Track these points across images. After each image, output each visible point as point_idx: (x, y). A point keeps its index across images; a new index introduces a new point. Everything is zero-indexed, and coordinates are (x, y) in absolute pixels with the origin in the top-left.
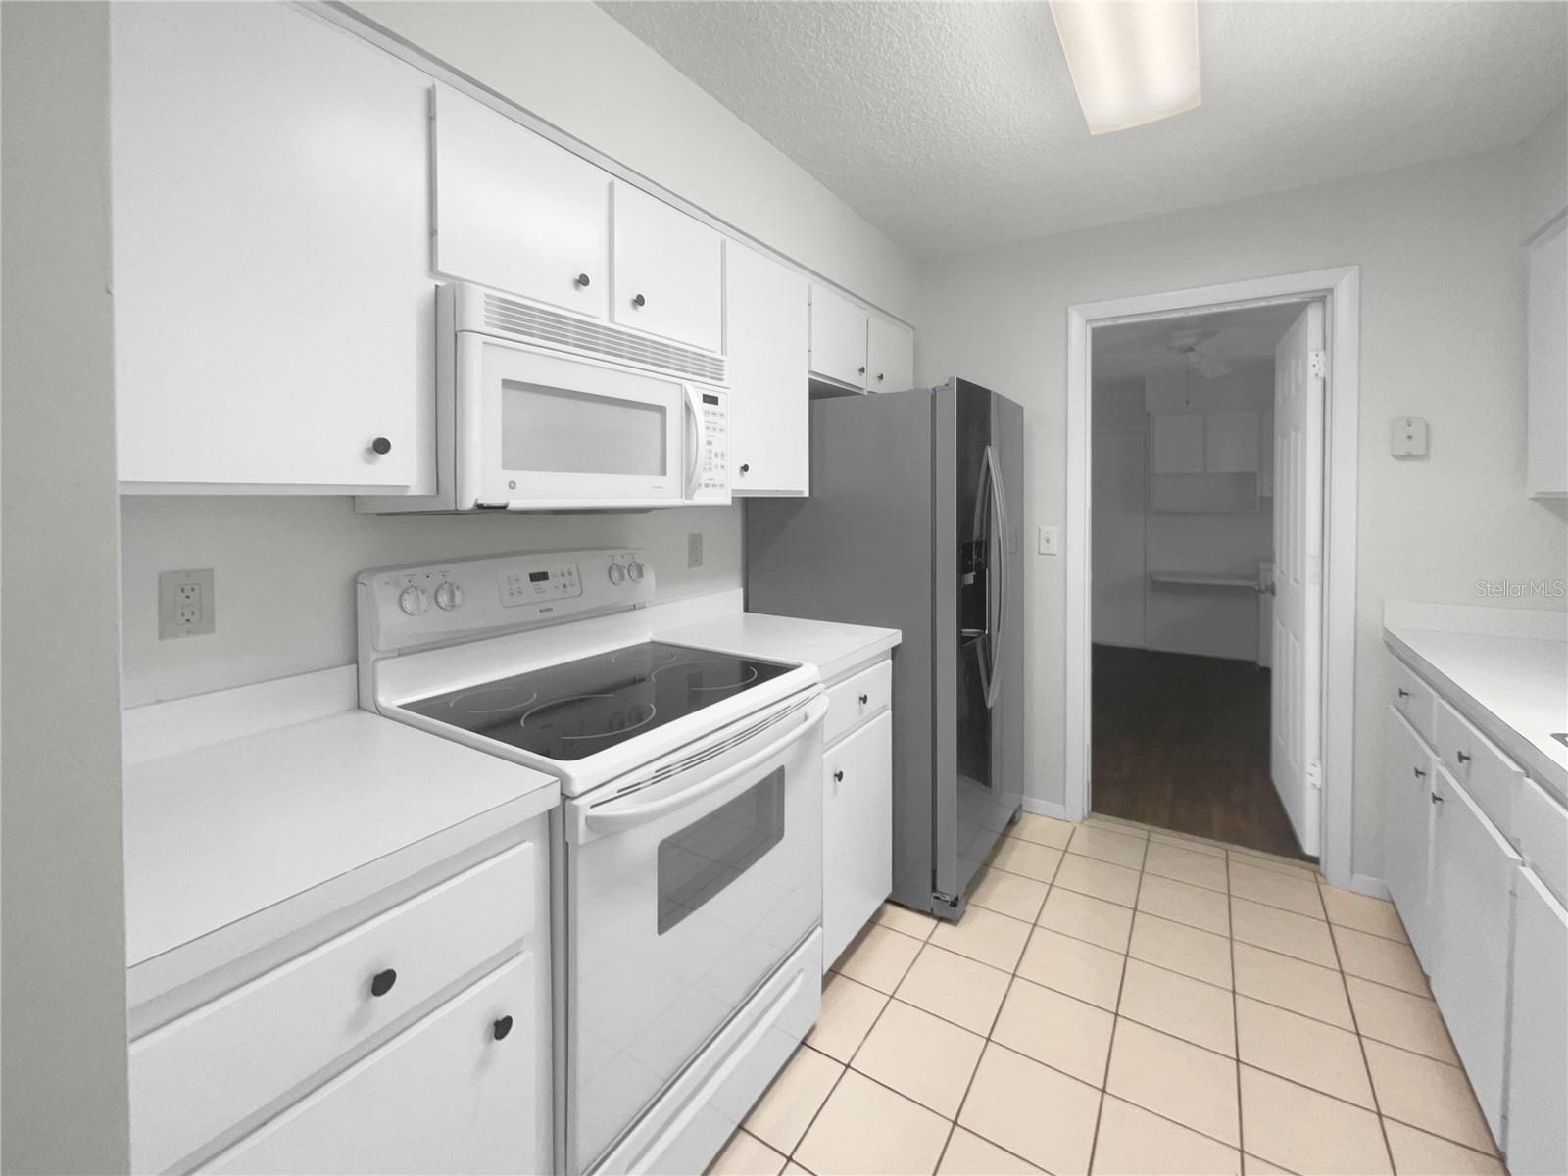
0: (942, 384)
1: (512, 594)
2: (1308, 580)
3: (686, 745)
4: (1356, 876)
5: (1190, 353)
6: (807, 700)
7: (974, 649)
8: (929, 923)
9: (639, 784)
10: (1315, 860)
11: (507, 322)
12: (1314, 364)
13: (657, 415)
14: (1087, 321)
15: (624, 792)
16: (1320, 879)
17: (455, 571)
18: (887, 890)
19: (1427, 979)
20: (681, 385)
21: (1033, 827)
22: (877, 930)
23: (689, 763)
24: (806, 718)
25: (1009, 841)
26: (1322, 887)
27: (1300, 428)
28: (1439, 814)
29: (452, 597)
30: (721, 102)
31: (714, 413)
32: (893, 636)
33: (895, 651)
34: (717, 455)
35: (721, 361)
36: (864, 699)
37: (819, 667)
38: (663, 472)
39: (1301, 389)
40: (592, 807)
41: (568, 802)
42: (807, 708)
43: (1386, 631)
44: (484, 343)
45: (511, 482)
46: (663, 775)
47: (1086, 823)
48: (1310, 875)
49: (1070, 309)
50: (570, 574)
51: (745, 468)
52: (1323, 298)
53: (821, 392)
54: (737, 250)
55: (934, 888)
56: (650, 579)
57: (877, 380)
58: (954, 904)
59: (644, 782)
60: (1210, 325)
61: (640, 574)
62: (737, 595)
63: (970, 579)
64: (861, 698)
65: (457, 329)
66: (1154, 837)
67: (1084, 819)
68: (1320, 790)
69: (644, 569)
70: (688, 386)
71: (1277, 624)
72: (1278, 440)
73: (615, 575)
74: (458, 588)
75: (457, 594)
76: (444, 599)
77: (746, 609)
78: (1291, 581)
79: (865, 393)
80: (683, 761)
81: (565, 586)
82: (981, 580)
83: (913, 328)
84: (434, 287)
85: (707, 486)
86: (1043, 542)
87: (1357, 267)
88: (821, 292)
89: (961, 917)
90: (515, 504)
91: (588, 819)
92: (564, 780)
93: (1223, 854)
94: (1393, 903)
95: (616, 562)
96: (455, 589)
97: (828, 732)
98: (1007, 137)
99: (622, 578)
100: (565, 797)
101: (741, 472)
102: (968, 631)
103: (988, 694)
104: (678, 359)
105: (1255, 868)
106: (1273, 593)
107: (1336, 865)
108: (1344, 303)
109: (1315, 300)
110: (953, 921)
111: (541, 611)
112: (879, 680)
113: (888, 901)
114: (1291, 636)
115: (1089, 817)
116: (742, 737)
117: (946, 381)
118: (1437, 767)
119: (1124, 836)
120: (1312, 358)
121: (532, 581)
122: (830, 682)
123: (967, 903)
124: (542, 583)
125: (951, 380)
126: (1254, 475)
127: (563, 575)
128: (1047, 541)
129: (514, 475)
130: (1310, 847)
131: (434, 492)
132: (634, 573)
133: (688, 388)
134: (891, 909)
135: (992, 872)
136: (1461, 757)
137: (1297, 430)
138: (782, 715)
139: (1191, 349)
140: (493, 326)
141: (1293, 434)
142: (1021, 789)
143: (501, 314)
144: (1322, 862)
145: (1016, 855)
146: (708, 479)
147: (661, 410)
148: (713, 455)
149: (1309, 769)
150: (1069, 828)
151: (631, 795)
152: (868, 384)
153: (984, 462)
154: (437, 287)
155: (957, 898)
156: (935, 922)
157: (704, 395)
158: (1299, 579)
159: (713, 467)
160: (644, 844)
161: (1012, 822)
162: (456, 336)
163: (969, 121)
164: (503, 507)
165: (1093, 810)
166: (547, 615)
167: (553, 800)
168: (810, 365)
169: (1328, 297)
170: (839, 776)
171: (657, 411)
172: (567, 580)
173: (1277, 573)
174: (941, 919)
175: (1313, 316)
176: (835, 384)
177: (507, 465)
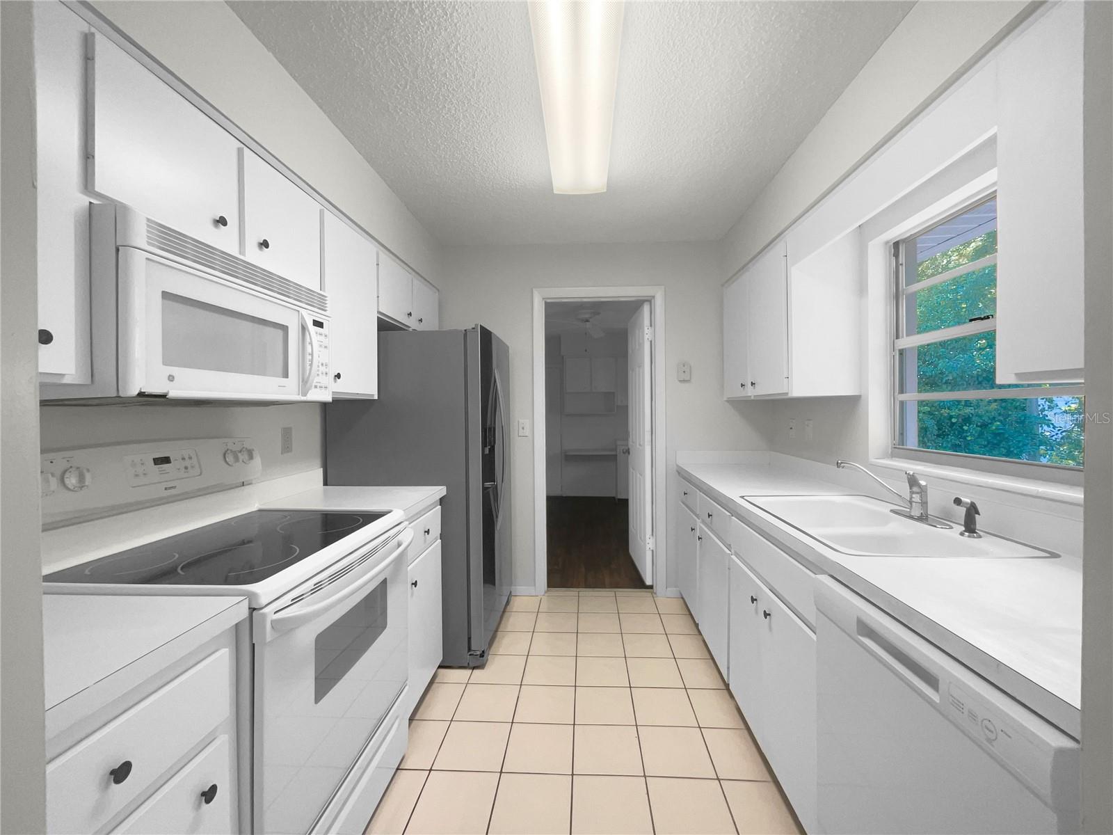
0: (471, 328)
1: (137, 475)
2: (646, 443)
3: (327, 568)
4: (668, 589)
5: (587, 323)
6: (399, 533)
7: (488, 493)
8: (467, 672)
9: (303, 595)
10: (651, 587)
11: (165, 244)
12: (647, 333)
13: (280, 333)
14: (543, 299)
15: (296, 600)
16: (655, 596)
17: (80, 457)
18: (439, 659)
19: (697, 625)
20: (299, 311)
21: (517, 603)
22: (434, 686)
23: (334, 578)
24: (399, 545)
25: (507, 614)
26: (655, 599)
27: (641, 366)
28: (701, 545)
29: (81, 478)
30: (321, 108)
31: (321, 334)
32: (440, 491)
33: (442, 501)
34: (322, 364)
35: (326, 297)
36: (428, 532)
37: (404, 510)
38: (286, 375)
39: (641, 345)
40: (275, 613)
41: (255, 613)
42: (399, 538)
43: (677, 466)
44: (147, 259)
45: (170, 376)
46: (318, 587)
47: (546, 595)
48: (649, 594)
49: (534, 290)
50: (190, 458)
51: (338, 376)
52: (650, 300)
53: (385, 326)
54: (330, 217)
55: (469, 649)
56: (257, 461)
57: (418, 322)
58: (482, 656)
59: (306, 593)
60: (597, 307)
61: (251, 457)
62: (319, 473)
63: (487, 451)
64: (425, 532)
65: (118, 244)
66: (581, 594)
67: (545, 592)
68: (653, 551)
69: (254, 453)
70: (303, 312)
71: (631, 470)
72: (630, 372)
73: (230, 458)
74: (88, 470)
75: (88, 477)
76: (72, 480)
77: (326, 484)
78: (638, 446)
79: (410, 330)
80: (330, 576)
81: (186, 468)
82: (492, 450)
83: (438, 290)
84: (88, 204)
85: (316, 387)
86: (521, 429)
87: (663, 287)
88: (384, 256)
89: (486, 663)
90: (173, 394)
91: (272, 622)
92: (251, 596)
93: (613, 594)
94: (683, 598)
95: (228, 447)
96: (85, 471)
97: (410, 554)
98: (508, 182)
99: (237, 459)
100: (252, 610)
101: (335, 379)
102: (487, 484)
103: (497, 521)
104: (296, 292)
105: (628, 597)
106: (629, 453)
107: (660, 588)
108: (659, 303)
109: (647, 301)
110: (480, 667)
111: (166, 489)
112: (434, 519)
113: (440, 667)
114: (638, 475)
115: (548, 591)
116: (364, 558)
117: (474, 326)
118: (699, 525)
119: (568, 596)
120: (646, 331)
121: (155, 464)
122: (411, 519)
123: (488, 654)
124: (165, 466)
125: (476, 325)
126: (614, 393)
127: (183, 459)
128: (523, 428)
129: (175, 371)
130: (648, 582)
131: (89, 382)
132: (246, 457)
133: (303, 314)
134: (442, 671)
135: (499, 634)
136: (709, 516)
137: (639, 367)
138: (385, 542)
139: (587, 321)
140: (153, 245)
141: (637, 369)
142: (511, 584)
143: (160, 237)
144: (654, 587)
145: (512, 620)
146: (317, 382)
147: (284, 329)
148: (320, 364)
149: (648, 541)
150: (539, 598)
151: (297, 604)
152: (412, 323)
153: (493, 378)
154: (90, 203)
155: (483, 652)
156: (471, 671)
157: (314, 320)
158: (642, 443)
159: (320, 373)
160: (306, 638)
161: (508, 603)
162: (118, 250)
163: (488, 167)
164: (164, 396)
165: (549, 586)
166: (173, 492)
167: (243, 613)
168: (378, 309)
169: (653, 301)
170: (415, 584)
171: (280, 329)
172: (188, 463)
173: (630, 443)
174: (474, 668)
175: (646, 308)
176: (393, 322)
177: (167, 362)
